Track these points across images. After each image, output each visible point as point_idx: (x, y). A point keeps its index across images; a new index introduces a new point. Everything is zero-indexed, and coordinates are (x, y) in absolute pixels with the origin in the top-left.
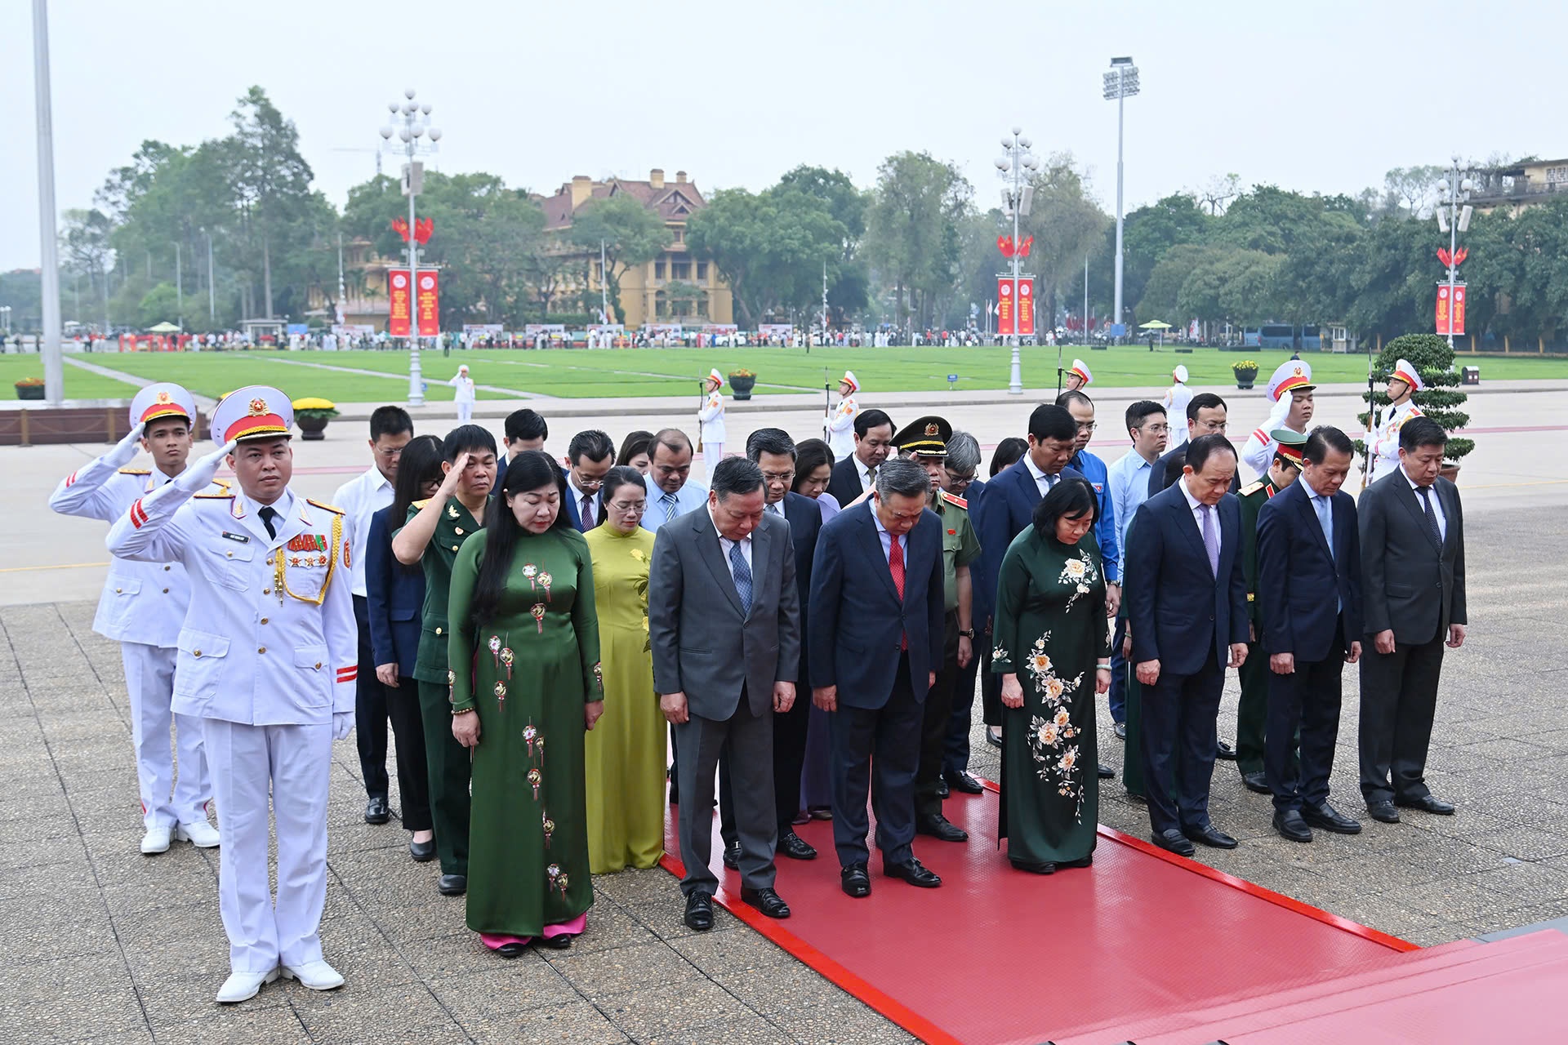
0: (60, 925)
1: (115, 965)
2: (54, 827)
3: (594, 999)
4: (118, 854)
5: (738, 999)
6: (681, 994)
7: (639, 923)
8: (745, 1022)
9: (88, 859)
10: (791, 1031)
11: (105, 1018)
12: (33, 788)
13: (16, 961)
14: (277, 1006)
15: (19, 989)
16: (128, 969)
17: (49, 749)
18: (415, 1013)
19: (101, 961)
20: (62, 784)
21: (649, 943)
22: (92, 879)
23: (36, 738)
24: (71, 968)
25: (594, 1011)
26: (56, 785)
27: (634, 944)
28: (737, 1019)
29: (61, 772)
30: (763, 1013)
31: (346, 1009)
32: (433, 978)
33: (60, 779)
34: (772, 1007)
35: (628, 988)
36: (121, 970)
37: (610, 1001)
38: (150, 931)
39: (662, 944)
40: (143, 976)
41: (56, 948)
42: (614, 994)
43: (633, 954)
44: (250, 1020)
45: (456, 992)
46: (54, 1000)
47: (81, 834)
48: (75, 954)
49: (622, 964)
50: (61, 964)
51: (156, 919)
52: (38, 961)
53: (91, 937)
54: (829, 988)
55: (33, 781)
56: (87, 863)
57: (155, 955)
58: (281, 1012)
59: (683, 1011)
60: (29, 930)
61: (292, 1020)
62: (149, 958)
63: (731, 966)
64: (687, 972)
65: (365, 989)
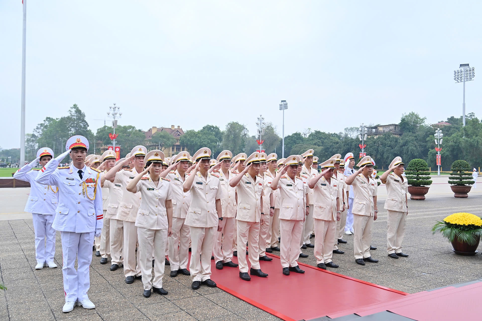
0: (28, 294)
1: (45, 304)
3: (186, 311)
4: (44, 276)
5: (227, 310)
6: (210, 309)
8: (230, 316)
9: (35, 277)
10: (244, 318)
11: (43, 318)
13: (15, 303)
14: (94, 314)
15: (17, 310)
16: (49, 305)
17: (23, 252)
18: (134, 315)
19: (41, 303)
21: (198, 296)
22: (37, 282)
23: (19, 249)
24: (32, 305)
25: (186, 314)
26: (25, 260)
28: (228, 315)
29: (27, 257)
30: (235, 313)
31: (114, 314)
32: (138, 306)
33: (27, 258)
34: (237, 311)
35: (195, 307)
36: (47, 305)
37: (190, 311)
38: (54, 295)
40: (53, 307)
41: (27, 300)
42: (191, 309)
44: (86, 318)
45: (145, 309)
46: (27, 313)
47: (33, 271)
48: (33, 301)
49: (192, 302)
50: (29, 304)
51: (56, 292)
52: (22, 303)
53: (37, 297)
54: (252, 307)
55: (19, 259)
56: (35, 278)
57: (57, 301)
58: (95, 315)
59: (212, 313)
60: (19, 295)
61: (98, 317)
62: (55, 302)
63: (223, 302)
64: (210, 304)
65: (119, 309)
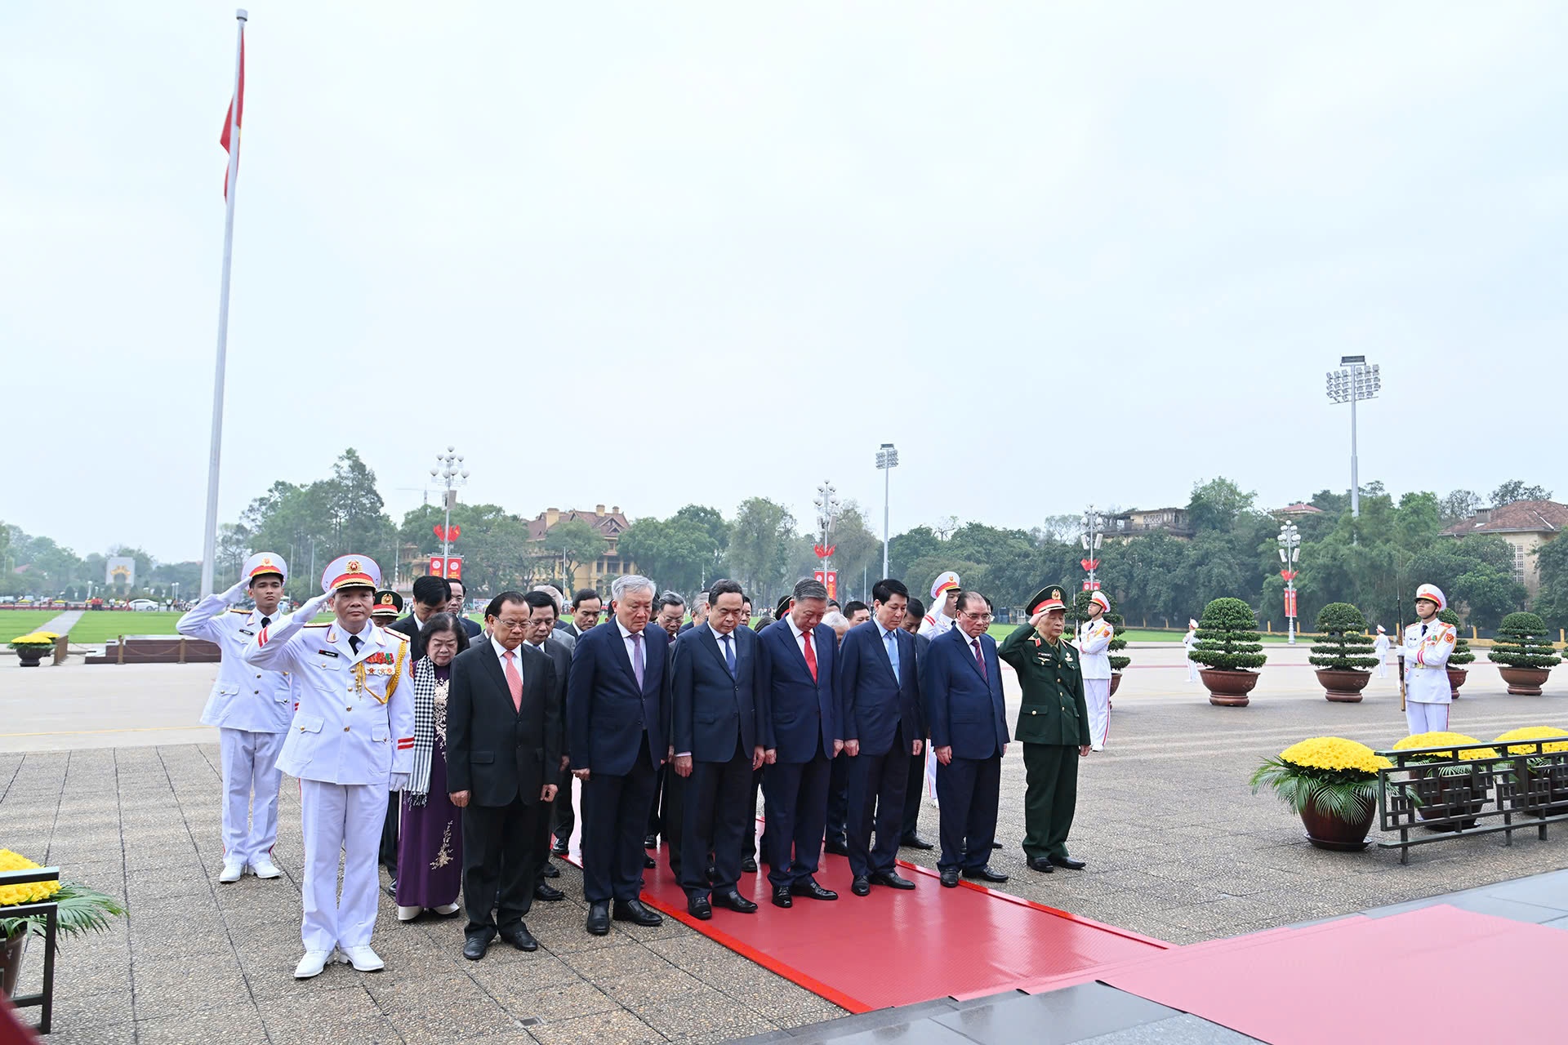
0: (189, 934)
1: (229, 961)
2: (188, 873)
3: (593, 981)
5: (701, 981)
6: (657, 977)
7: (621, 931)
8: (707, 996)
9: (212, 892)
10: (743, 1001)
11: (219, 995)
12: (174, 849)
13: (153, 958)
14: (353, 986)
15: (154, 976)
16: (239, 963)
17: (187, 826)
18: (458, 991)
19: (218, 958)
20: (196, 847)
21: (630, 944)
22: (214, 905)
23: (178, 820)
24: (195, 962)
25: (593, 989)
26: (191, 848)
27: (618, 945)
28: (700, 994)
29: (195, 840)
30: (720, 989)
31: (406, 988)
32: (471, 968)
34: (726, 985)
35: (617, 973)
36: (234, 962)
37: (604, 982)
38: (256, 938)
39: (639, 945)
40: (250, 968)
41: (185, 949)
42: (608, 977)
43: (619, 952)
44: (333, 996)
45: (489, 976)
46: (181, 983)
47: (208, 877)
48: (199, 953)
50: (188, 960)
51: (262, 931)
52: (171, 958)
53: (212, 942)
54: (766, 973)
55: (174, 845)
57: (261, 954)
58: (356, 991)
59: (660, 987)
60: (164, 938)
61: (364, 995)
62: (255, 956)
63: (692, 959)
64: (659, 963)
65: (420, 975)
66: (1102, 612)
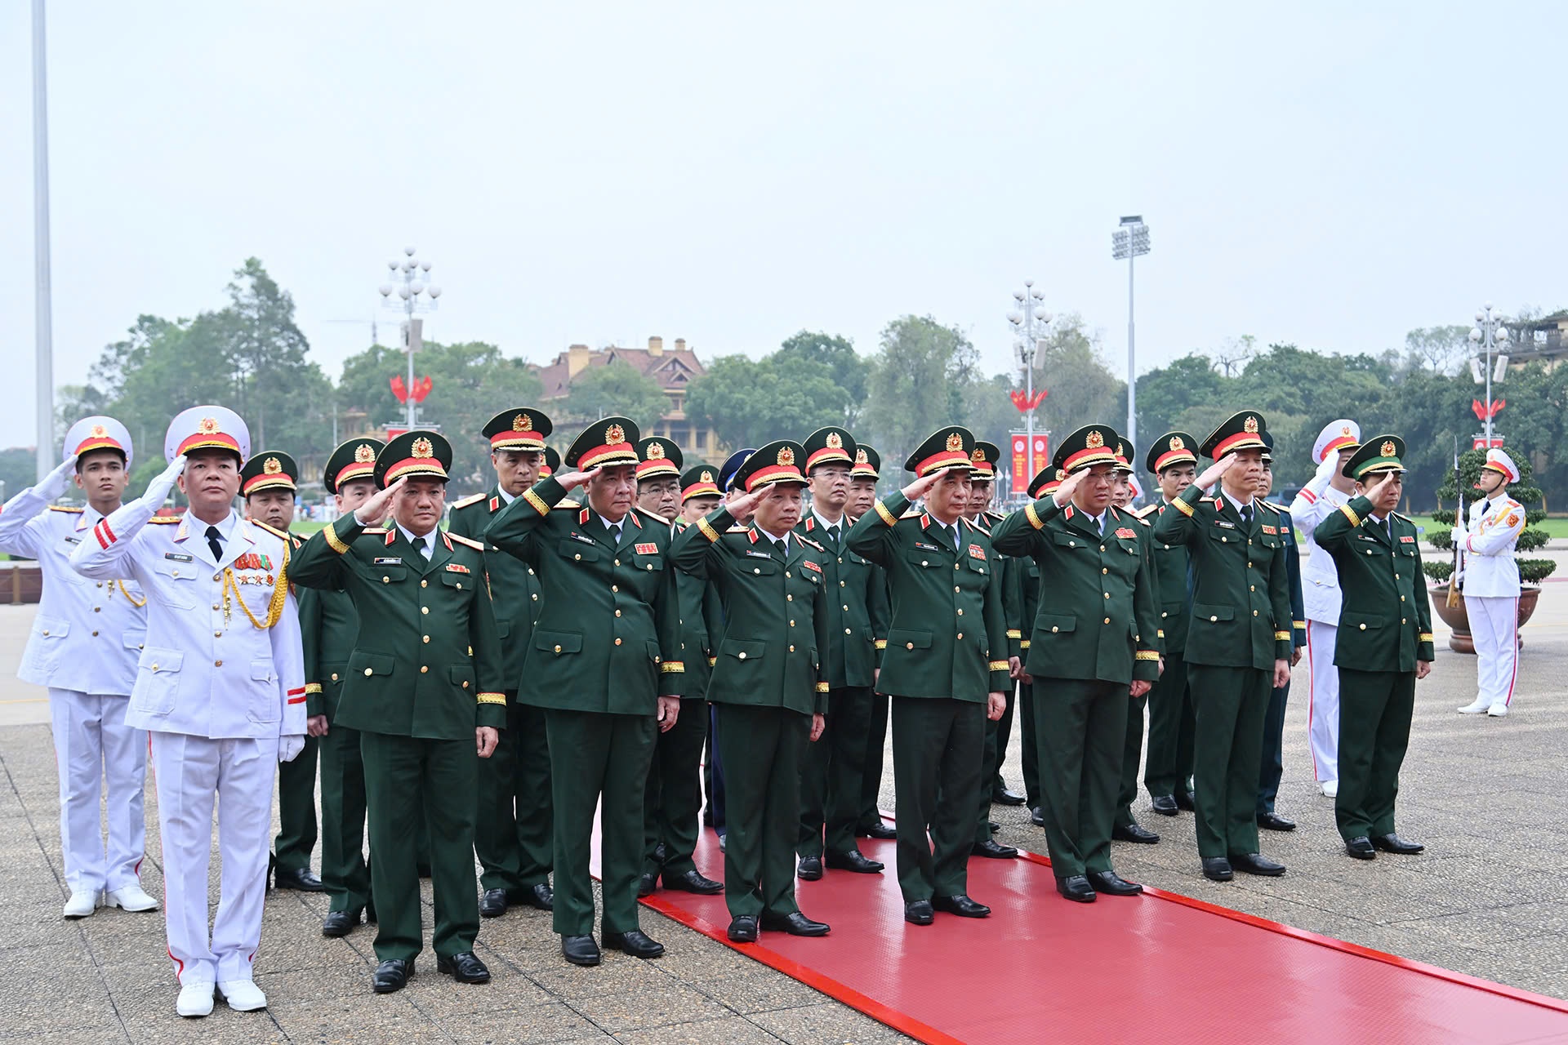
0: (54, 1000)
1: (115, 1039)
2: (46, 912)
4: (117, 936)
7: (711, 998)
9: (84, 940)
12: (24, 878)
17: (40, 845)
19: (99, 1034)
20: (55, 874)
21: (726, 1018)
22: (88, 958)
23: (27, 835)
27: (708, 1018)
29: (53, 864)
33: (53, 870)
38: (154, 1006)
39: (740, 1018)
41: (49, 1022)
43: (709, 1029)
48: (69, 1026)
49: (697, 1038)
50: (54, 1037)
51: (161, 995)
53: (88, 1011)
55: (23, 872)
56: (82, 944)
57: (161, 1029)
60: (18, 1005)
62: (153, 1031)
63: (824, 1040)
66: (1504, 484)
